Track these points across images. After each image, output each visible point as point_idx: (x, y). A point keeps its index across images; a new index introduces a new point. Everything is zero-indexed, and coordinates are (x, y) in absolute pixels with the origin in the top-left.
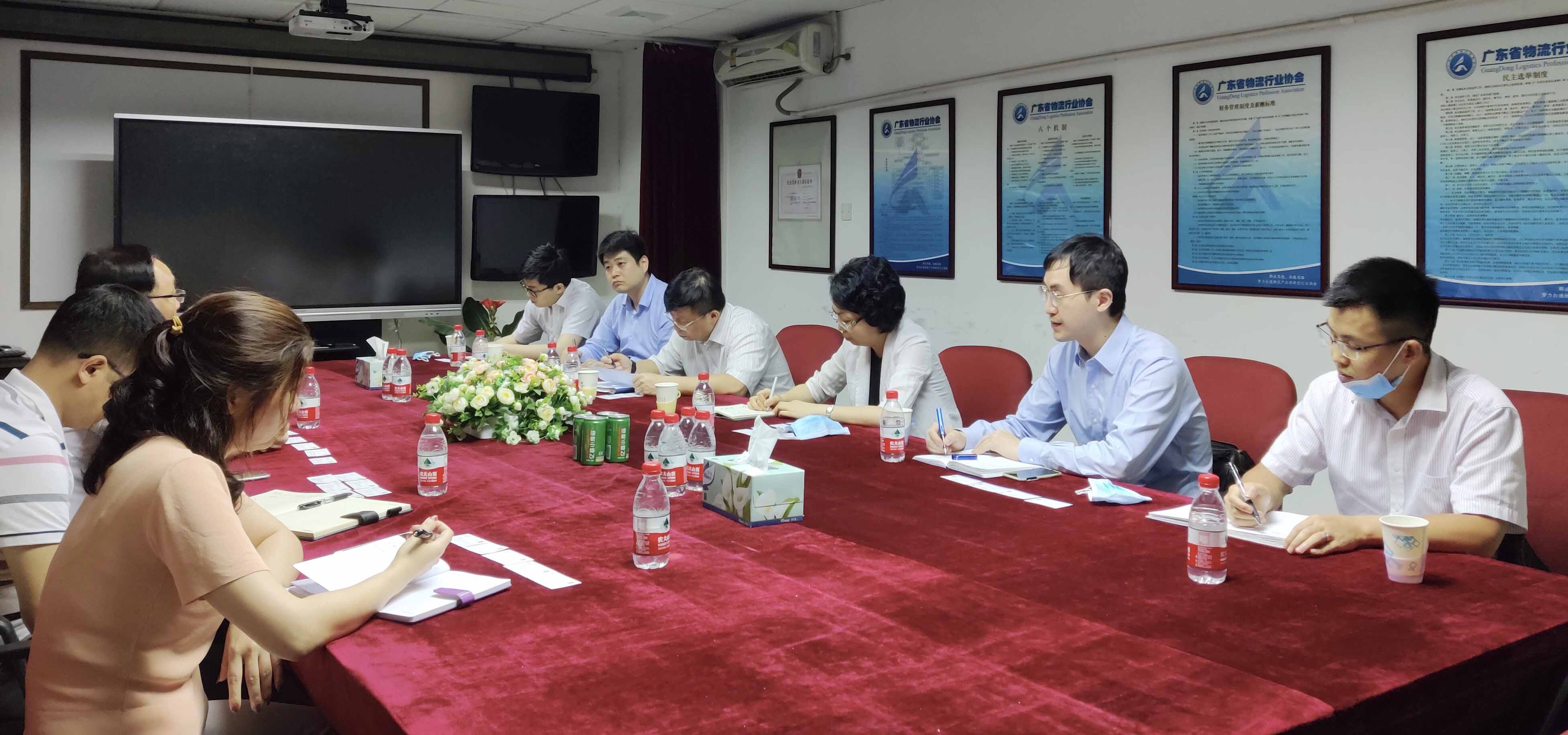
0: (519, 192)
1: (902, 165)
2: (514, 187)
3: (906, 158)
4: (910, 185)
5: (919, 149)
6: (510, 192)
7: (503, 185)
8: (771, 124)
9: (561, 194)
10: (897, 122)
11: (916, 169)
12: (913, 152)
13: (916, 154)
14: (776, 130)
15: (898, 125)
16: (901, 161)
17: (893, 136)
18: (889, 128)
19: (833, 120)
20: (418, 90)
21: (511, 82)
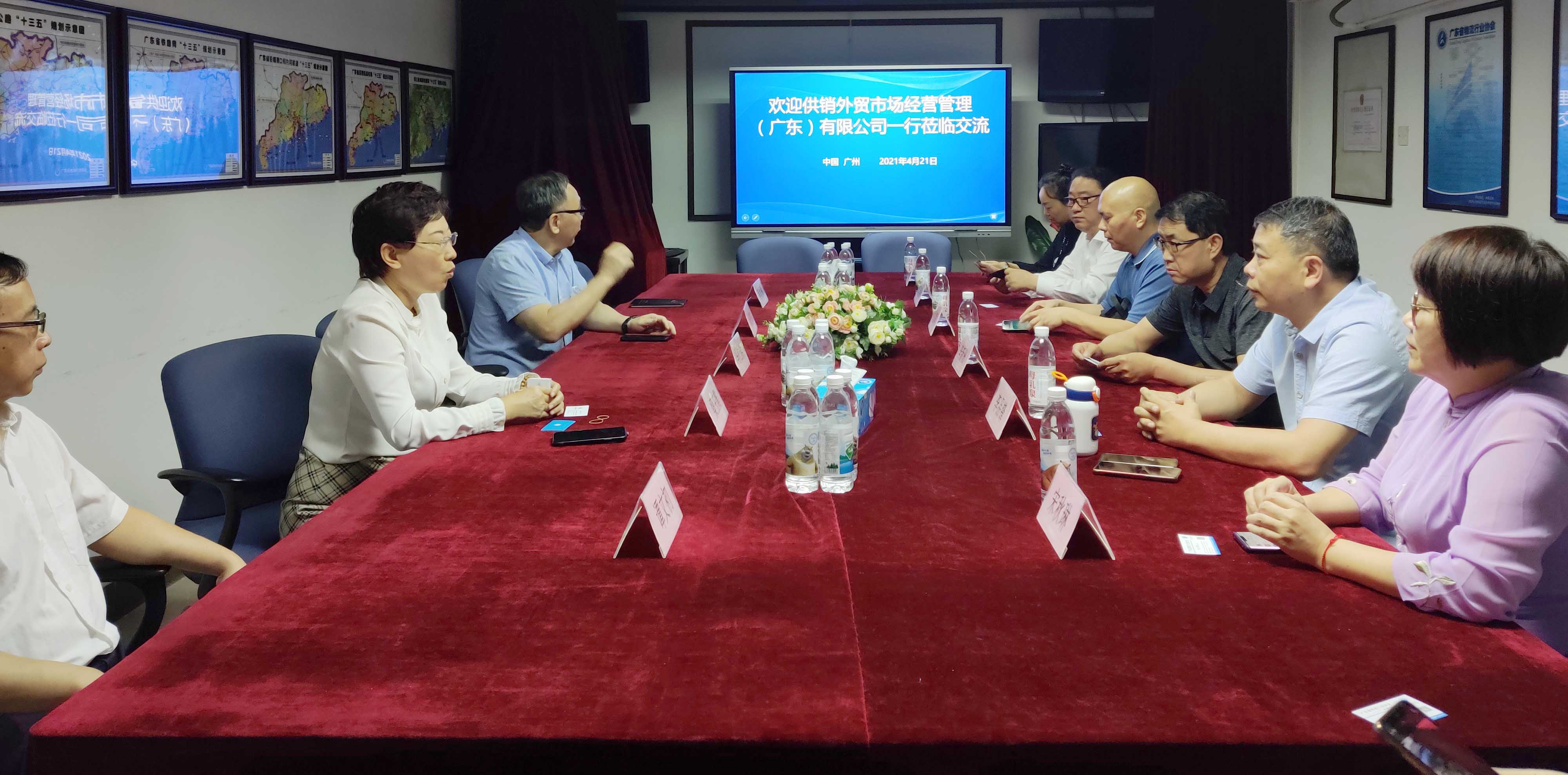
0: (1088, 120)
1: (1456, 81)
2: (1083, 115)
3: (1460, 72)
4: (1464, 105)
5: (1473, 61)
6: (1079, 120)
7: (1072, 113)
8: (1335, 37)
9: (1132, 120)
10: (1452, 30)
11: (1471, 85)
12: (1467, 65)
13: (1470, 66)
14: (1341, 44)
15: (1453, 33)
16: (1455, 75)
17: (1448, 47)
18: (1445, 38)
19: (1391, 30)
20: (993, 27)
21: (1082, 13)
